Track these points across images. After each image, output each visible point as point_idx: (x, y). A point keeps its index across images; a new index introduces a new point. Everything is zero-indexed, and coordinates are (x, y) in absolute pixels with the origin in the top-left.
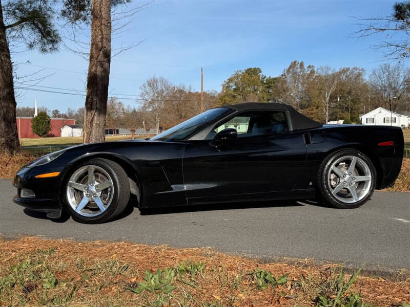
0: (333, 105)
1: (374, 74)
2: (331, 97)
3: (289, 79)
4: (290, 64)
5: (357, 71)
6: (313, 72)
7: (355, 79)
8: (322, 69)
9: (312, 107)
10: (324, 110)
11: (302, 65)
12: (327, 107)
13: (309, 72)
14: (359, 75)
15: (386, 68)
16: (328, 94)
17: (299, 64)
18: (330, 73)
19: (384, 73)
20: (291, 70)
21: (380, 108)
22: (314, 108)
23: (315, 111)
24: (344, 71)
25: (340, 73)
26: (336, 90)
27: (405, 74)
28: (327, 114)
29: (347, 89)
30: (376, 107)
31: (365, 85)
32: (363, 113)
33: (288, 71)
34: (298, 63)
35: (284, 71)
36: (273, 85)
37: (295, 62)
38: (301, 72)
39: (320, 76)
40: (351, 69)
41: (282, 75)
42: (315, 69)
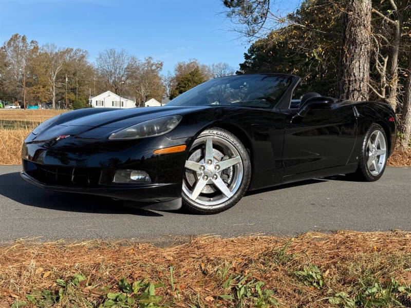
0: (60, 85)
1: (100, 57)
2: (57, 78)
3: (10, 53)
4: (11, 37)
5: (81, 53)
6: (36, 48)
7: (79, 60)
8: (47, 45)
9: (39, 86)
10: (51, 90)
11: (24, 39)
12: (54, 87)
13: (32, 48)
14: (83, 57)
15: (112, 53)
16: (54, 73)
17: (21, 37)
18: (57, 51)
19: (110, 58)
20: (12, 43)
21: (108, 92)
22: (41, 86)
23: (42, 90)
24: (68, 51)
25: (64, 53)
26: (61, 70)
27: (129, 61)
28: (54, 94)
29: (72, 70)
30: (104, 91)
31: (89, 68)
32: (93, 95)
33: (9, 43)
34: (20, 36)
35: (5, 43)
37: (16, 35)
38: (23, 46)
39: (46, 53)
40: (74, 50)
41: (2, 48)
42: (40, 46)
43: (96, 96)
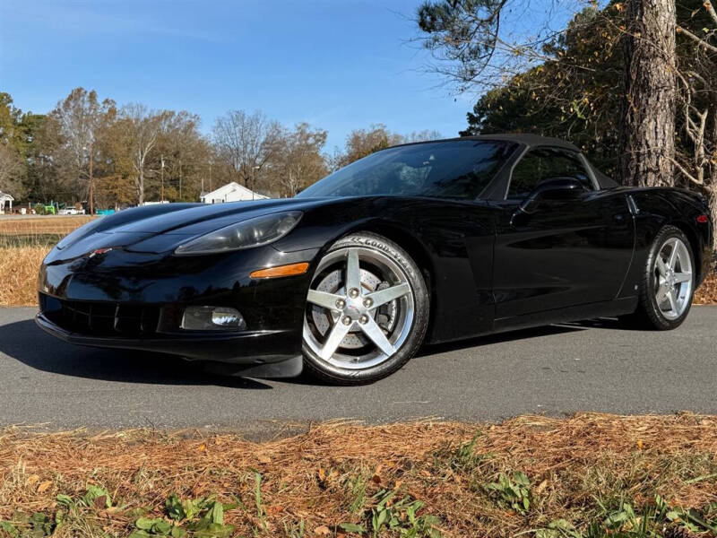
0: (151, 173)
1: (220, 125)
2: (147, 163)
3: (67, 120)
4: (70, 93)
5: (188, 119)
6: (113, 112)
7: (185, 131)
8: (130, 106)
9: (116, 175)
10: (137, 182)
11: (92, 96)
12: (142, 178)
13: (106, 111)
14: (191, 125)
15: (239, 117)
16: (142, 153)
17: (88, 94)
18: (146, 115)
19: (236, 126)
20: (72, 104)
21: (233, 183)
22: (120, 176)
23: (121, 182)
24: (166, 116)
25: (159, 119)
26: (154, 149)
27: (268, 130)
28: (142, 189)
29: (172, 147)
30: (226, 182)
31: (201, 143)
32: (208, 191)
33: (67, 104)
34: (86, 92)
35: (59, 104)
36: (35, 128)
37: (79, 90)
38: (90, 109)
39: (128, 120)
40: (177, 114)
41: (55, 112)
42: (118, 107)
43: (213, 190)
